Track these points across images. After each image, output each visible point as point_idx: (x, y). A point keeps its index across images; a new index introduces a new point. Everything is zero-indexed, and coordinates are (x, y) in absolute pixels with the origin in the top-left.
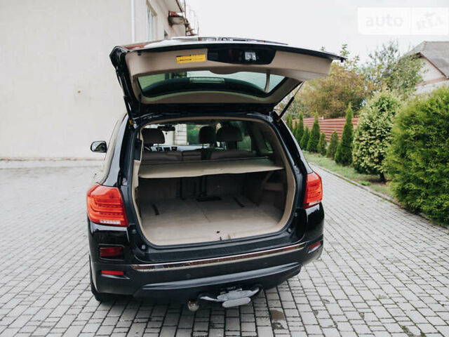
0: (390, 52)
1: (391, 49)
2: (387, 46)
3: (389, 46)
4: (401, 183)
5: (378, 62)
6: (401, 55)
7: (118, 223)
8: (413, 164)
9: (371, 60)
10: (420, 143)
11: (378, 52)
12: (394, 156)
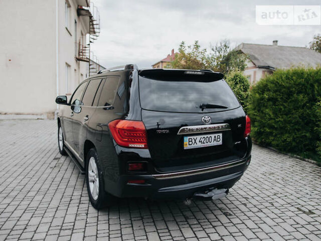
0: (225, 48)
1: (225, 46)
2: (223, 44)
3: (224, 44)
4: (259, 128)
5: (218, 54)
6: (231, 50)
7: (143, 146)
8: (267, 116)
9: (213, 52)
10: (271, 103)
11: (217, 47)
12: (253, 111)
